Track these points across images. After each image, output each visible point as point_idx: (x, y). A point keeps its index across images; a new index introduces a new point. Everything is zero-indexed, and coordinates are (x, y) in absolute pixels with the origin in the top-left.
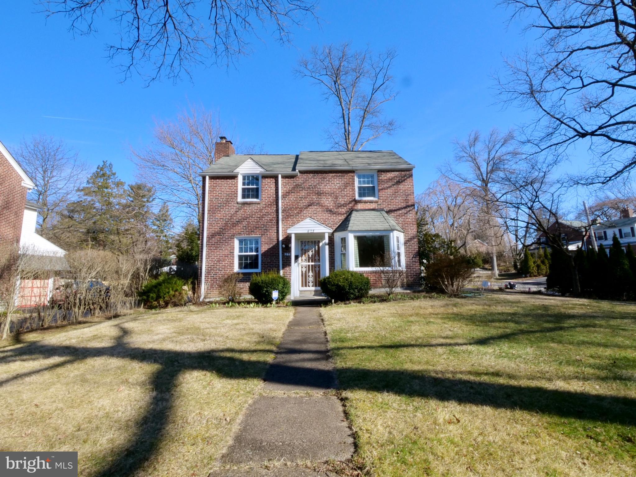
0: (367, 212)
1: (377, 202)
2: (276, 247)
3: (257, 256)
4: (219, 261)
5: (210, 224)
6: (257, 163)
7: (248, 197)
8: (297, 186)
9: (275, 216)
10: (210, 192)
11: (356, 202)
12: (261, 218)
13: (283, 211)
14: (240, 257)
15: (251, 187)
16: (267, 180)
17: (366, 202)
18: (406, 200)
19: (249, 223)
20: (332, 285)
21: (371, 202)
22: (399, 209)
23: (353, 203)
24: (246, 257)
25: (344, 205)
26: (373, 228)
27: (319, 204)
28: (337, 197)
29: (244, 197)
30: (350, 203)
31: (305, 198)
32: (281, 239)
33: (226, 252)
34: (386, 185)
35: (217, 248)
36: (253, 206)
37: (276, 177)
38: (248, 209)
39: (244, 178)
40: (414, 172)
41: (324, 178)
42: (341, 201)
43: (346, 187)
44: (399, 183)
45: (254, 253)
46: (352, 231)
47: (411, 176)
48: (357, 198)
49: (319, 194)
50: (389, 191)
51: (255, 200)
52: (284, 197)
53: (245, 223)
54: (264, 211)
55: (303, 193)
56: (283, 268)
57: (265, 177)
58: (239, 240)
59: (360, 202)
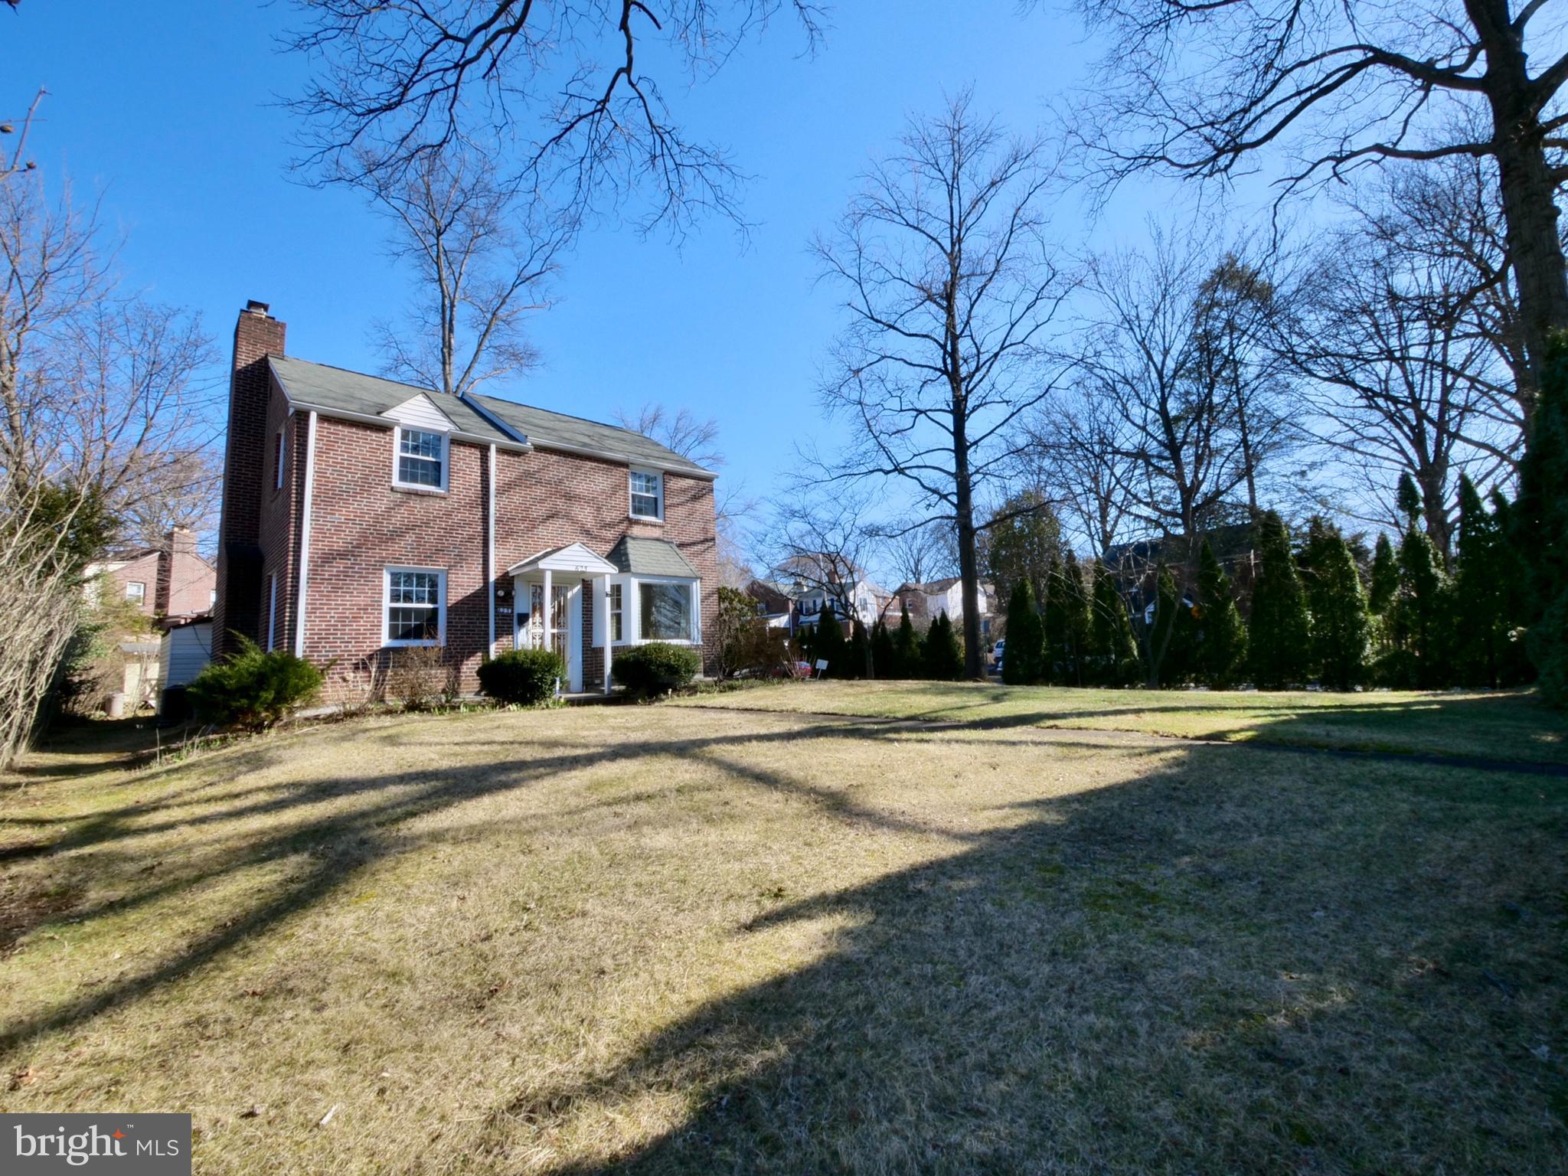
0: (649, 542)
1: (662, 527)
2: (481, 596)
3: (435, 611)
4: (342, 619)
5: (318, 530)
6: (439, 409)
7: (414, 480)
8: (528, 474)
9: (479, 528)
10: (319, 453)
11: (632, 522)
12: (450, 531)
13: (498, 521)
14: (394, 613)
15: (420, 457)
16: (462, 449)
17: (645, 524)
18: (705, 530)
19: (420, 537)
20: (659, 666)
21: (654, 525)
22: (694, 544)
23: (625, 524)
24: (407, 612)
25: (611, 525)
26: (670, 572)
27: (568, 516)
28: (599, 509)
29: (403, 477)
30: (621, 522)
31: (542, 501)
32: (492, 578)
33: (362, 600)
34: (676, 500)
35: (335, 589)
36: (431, 502)
37: (484, 449)
38: (417, 506)
39: (405, 434)
40: (716, 484)
41: (579, 468)
42: (609, 516)
43: (614, 493)
44: (695, 498)
45: (428, 606)
46: (637, 575)
47: (712, 490)
48: (631, 515)
49: (569, 497)
50: (681, 511)
51: (432, 489)
52: (500, 492)
53: (410, 538)
54: (457, 517)
55: (539, 491)
56: (496, 638)
57: (457, 442)
58: (392, 574)
59: (637, 522)
